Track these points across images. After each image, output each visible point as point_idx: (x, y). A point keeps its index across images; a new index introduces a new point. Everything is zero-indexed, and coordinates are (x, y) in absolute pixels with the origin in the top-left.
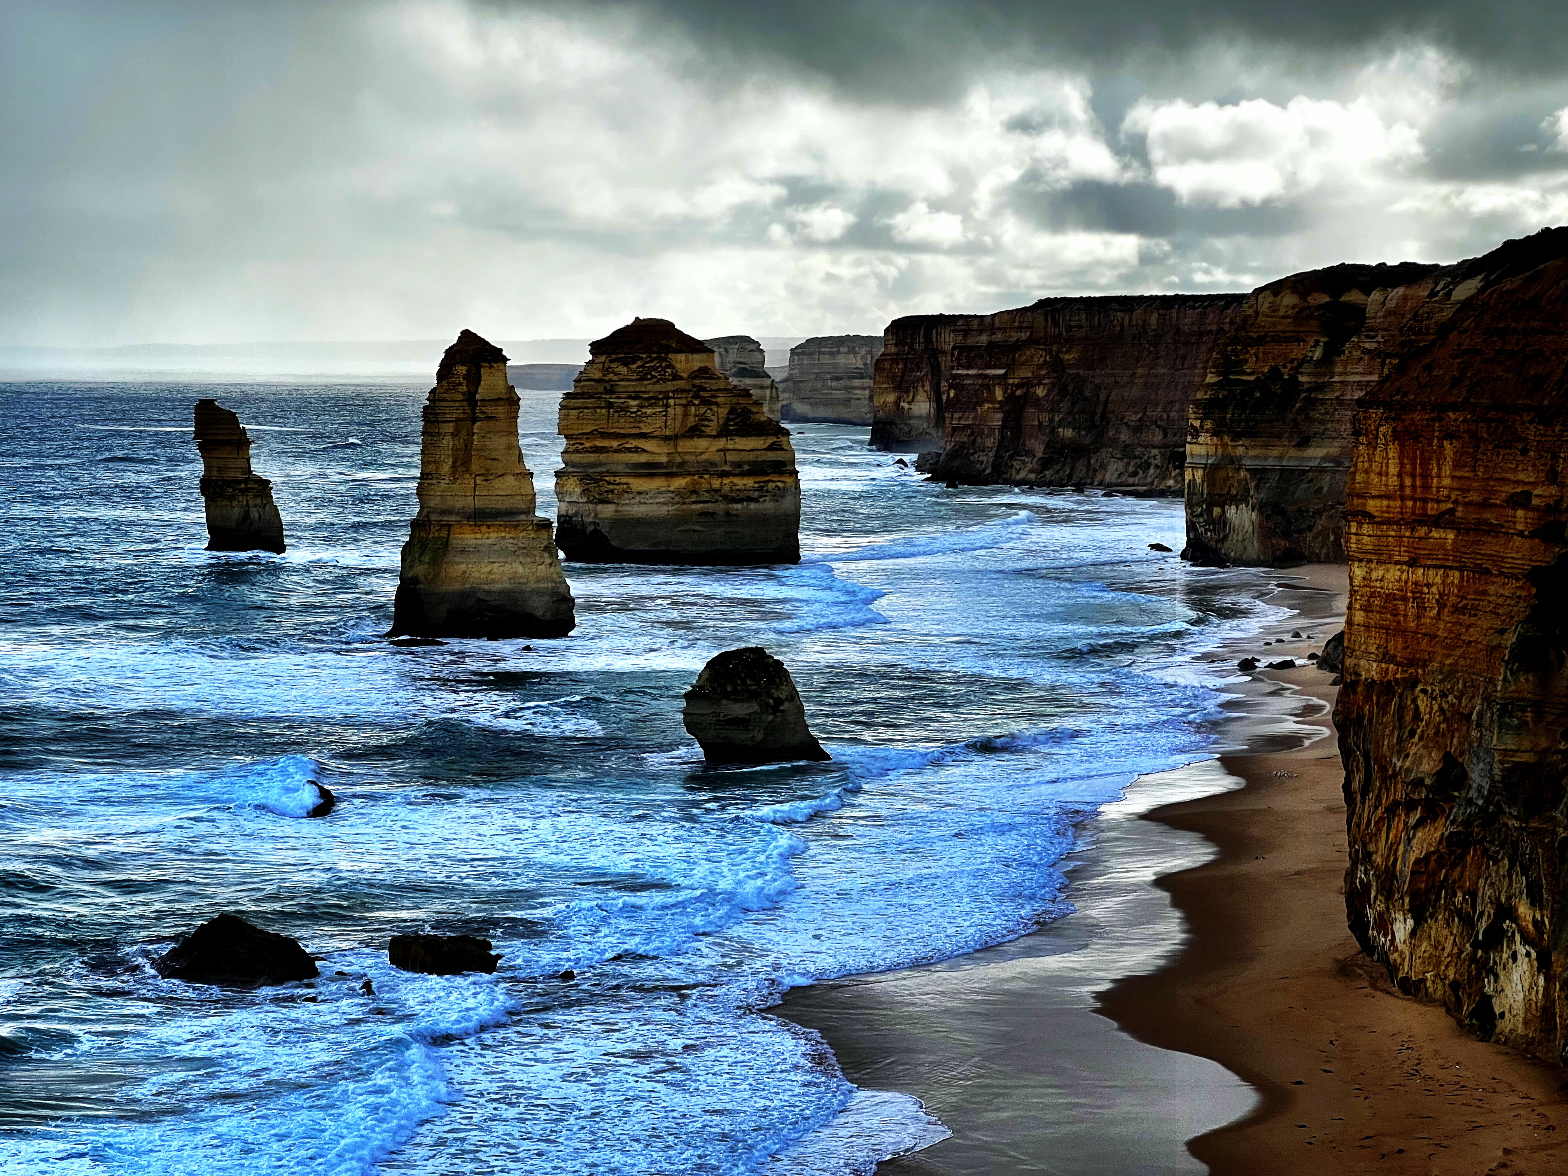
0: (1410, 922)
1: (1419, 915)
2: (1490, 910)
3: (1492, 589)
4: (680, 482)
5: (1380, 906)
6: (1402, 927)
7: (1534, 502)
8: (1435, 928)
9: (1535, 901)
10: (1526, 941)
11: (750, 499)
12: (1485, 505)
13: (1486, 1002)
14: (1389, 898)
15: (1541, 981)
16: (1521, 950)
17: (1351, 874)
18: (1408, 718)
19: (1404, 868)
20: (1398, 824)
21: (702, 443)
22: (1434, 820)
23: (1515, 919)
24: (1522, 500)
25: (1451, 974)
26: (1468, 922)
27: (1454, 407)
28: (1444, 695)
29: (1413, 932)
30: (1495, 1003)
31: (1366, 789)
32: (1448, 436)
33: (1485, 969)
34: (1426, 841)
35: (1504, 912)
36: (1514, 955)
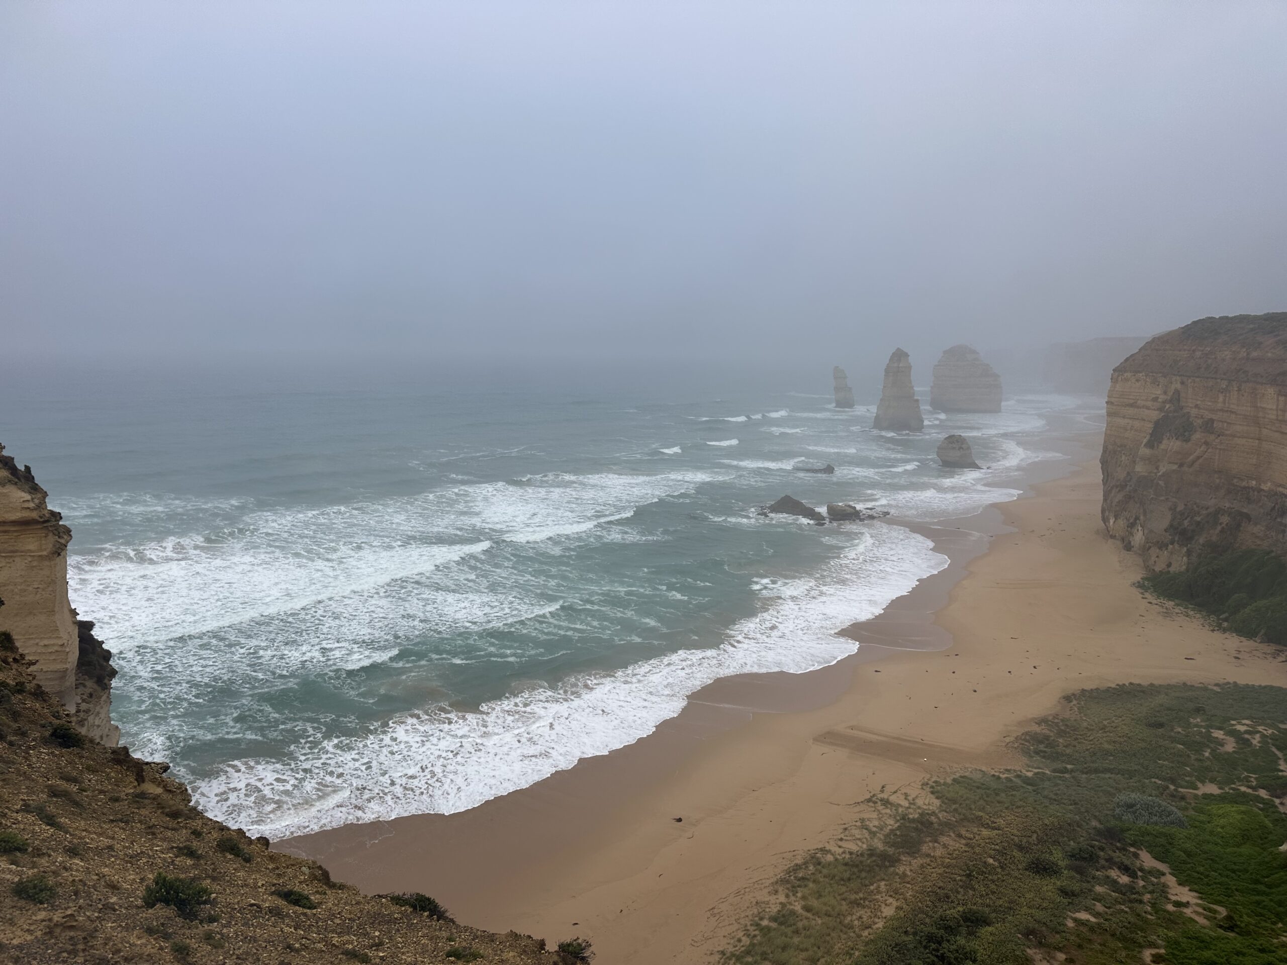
1: (1116, 517)
2: (1134, 517)
3: (1144, 425)
5: (1108, 515)
6: (1112, 521)
7: (1159, 400)
8: (1119, 521)
9: (1145, 515)
10: (1141, 526)
11: (988, 395)
12: (1146, 400)
13: (1130, 543)
14: (1109, 512)
15: (1144, 538)
16: (1140, 528)
18: (1119, 461)
19: (1114, 504)
20: (1114, 492)
21: (974, 379)
23: (1139, 520)
24: (1155, 399)
25: (1122, 533)
26: (1128, 520)
27: (1140, 372)
29: (1114, 522)
30: (1132, 543)
31: (1107, 480)
32: (1138, 380)
33: (1131, 534)
34: (1120, 497)
35: (1137, 518)
36: (1138, 530)
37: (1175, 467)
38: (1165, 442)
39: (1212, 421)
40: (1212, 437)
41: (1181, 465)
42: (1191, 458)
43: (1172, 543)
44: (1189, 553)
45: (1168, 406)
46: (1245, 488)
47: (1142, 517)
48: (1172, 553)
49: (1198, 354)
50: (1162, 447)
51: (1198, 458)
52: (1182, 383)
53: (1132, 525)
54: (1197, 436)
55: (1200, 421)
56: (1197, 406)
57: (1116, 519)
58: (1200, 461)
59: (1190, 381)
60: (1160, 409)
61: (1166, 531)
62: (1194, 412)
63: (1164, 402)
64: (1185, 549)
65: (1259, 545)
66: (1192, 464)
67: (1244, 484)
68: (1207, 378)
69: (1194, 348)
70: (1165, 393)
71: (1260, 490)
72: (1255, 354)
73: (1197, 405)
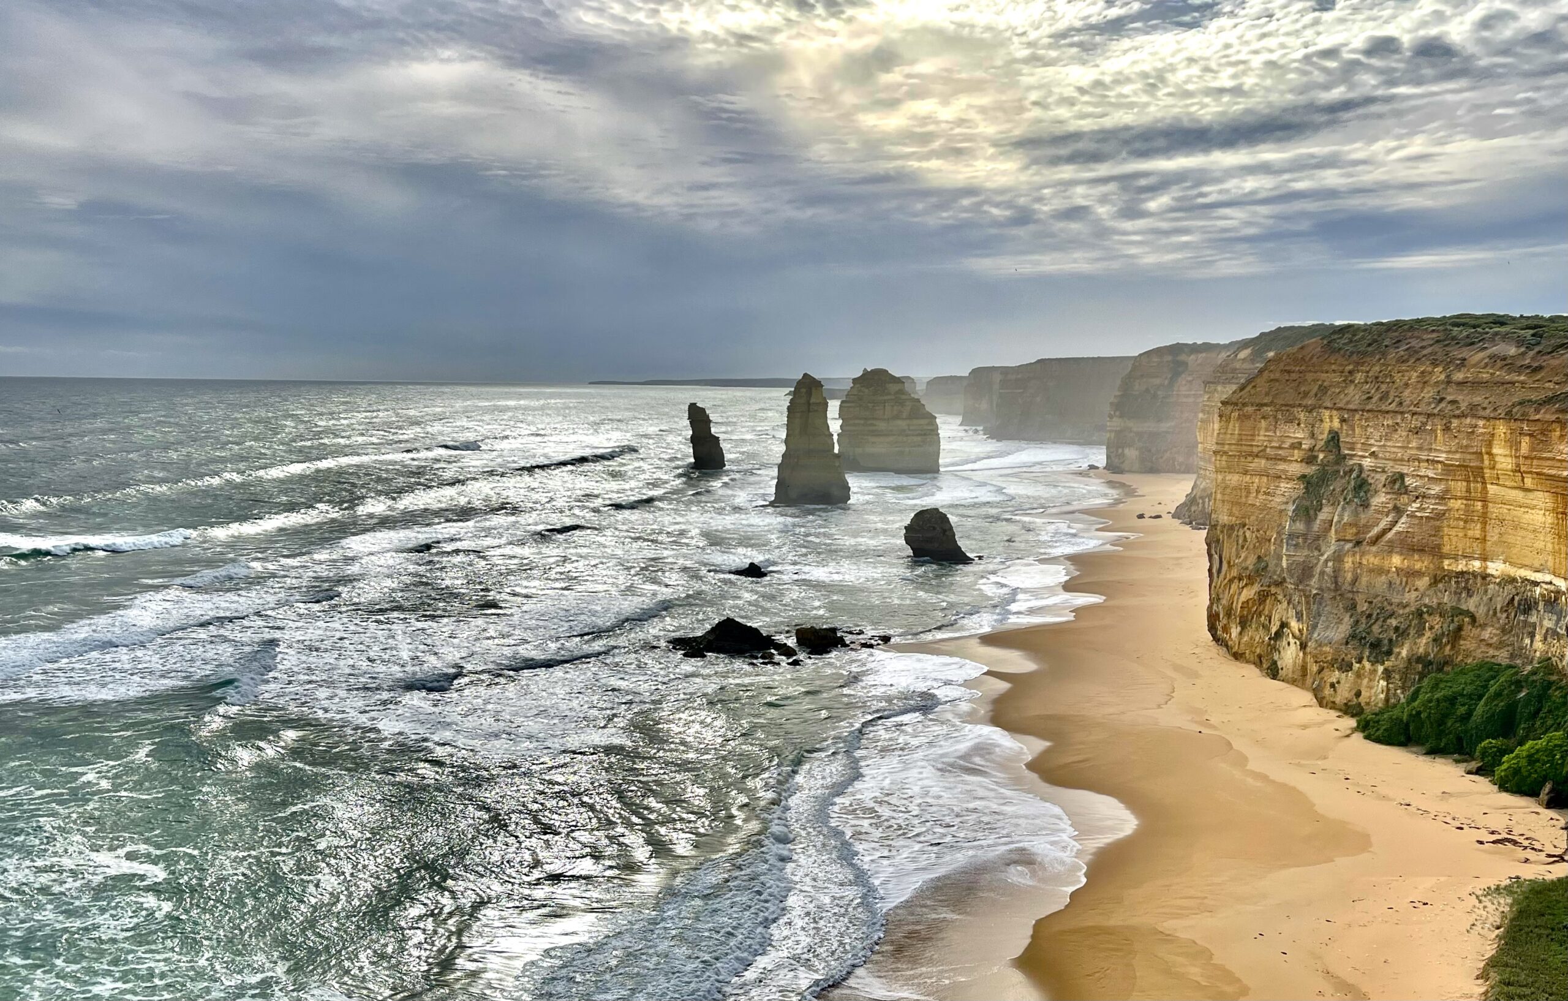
0: (1239, 628)
1: (1244, 624)
2: (1278, 624)
3: (1282, 485)
4: (891, 438)
5: (1225, 621)
6: (1235, 631)
7: (1304, 446)
8: (1250, 632)
9: (1299, 620)
10: (1294, 637)
11: (919, 446)
12: (1280, 448)
13: (1275, 663)
14: (1229, 619)
15: (1301, 654)
16: (1292, 641)
17: (1210, 608)
18: (1240, 541)
19: (1237, 606)
20: (1234, 587)
21: (899, 422)
22: (1252, 584)
23: (1289, 628)
24: (1297, 446)
25: (1258, 651)
26: (1267, 628)
27: (1266, 405)
28: (1258, 531)
29: (1241, 633)
30: (1279, 663)
31: (1219, 571)
32: (1264, 417)
33: (1275, 649)
34: (1248, 593)
35: (1284, 625)
36: (1289, 644)
37: (1349, 546)
38: (1325, 509)
39: (1402, 476)
40: (1405, 499)
41: (1358, 543)
42: (1375, 531)
43: (1360, 661)
44: (1388, 675)
45: (1321, 456)
46: (1462, 573)
47: (1294, 625)
48: (1359, 675)
49: (1359, 377)
50: (1323, 516)
51: (1384, 532)
52: (1343, 421)
53: (1278, 635)
54: (1380, 499)
55: (1382, 478)
56: (1373, 454)
57: (1243, 628)
58: (1390, 535)
59: (1357, 417)
60: (1310, 460)
61: (1347, 643)
62: (1367, 463)
63: (1312, 449)
64: (1381, 669)
65: (1493, 657)
66: (1375, 541)
67: (1461, 566)
68: (1387, 412)
69: (1351, 367)
70: (1312, 435)
71: (1485, 576)
72: (1459, 376)
73: (1374, 452)
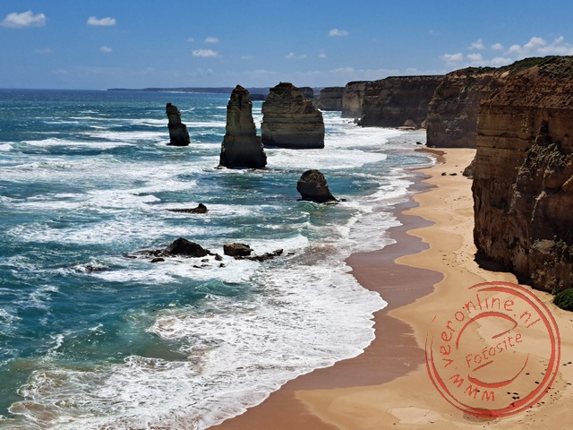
1: (493, 240)
2: (513, 239)
4: (293, 125)
5: (483, 237)
7: (527, 131)
8: (497, 243)
9: (525, 236)
10: (522, 247)
11: (311, 130)
12: (515, 131)
13: (511, 262)
14: (485, 235)
15: (526, 257)
16: (521, 249)
17: (475, 230)
18: (492, 189)
19: (490, 228)
20: (488, 217)
21: (299, 115)
23: (519, 241)
25: (502, 255)
26: (506, 242)
28: (502, 182)
29: (492, 245)
30: (514, 262)
31: (480, 208)
33: (511, 254)
35: (516, 240)
36: (519, 251)
38: (539, 169)
41: (558, 190)
42: (567, 182)
43: (558, 261)
45: (537, 137)
47: (522, 239)
48: (558, 270)
49: (559, 90)
50: (537, 173)
52: (550, 115)
53: (513, 246)
57: (493, 242)
59: (557, 113)
60: (531, 139)
61: (551, 251)
63: (532, 133)
66: (568, 188)
69: (553, 85)
70: (533, 125)
